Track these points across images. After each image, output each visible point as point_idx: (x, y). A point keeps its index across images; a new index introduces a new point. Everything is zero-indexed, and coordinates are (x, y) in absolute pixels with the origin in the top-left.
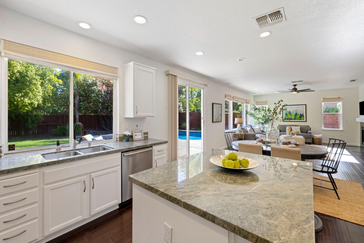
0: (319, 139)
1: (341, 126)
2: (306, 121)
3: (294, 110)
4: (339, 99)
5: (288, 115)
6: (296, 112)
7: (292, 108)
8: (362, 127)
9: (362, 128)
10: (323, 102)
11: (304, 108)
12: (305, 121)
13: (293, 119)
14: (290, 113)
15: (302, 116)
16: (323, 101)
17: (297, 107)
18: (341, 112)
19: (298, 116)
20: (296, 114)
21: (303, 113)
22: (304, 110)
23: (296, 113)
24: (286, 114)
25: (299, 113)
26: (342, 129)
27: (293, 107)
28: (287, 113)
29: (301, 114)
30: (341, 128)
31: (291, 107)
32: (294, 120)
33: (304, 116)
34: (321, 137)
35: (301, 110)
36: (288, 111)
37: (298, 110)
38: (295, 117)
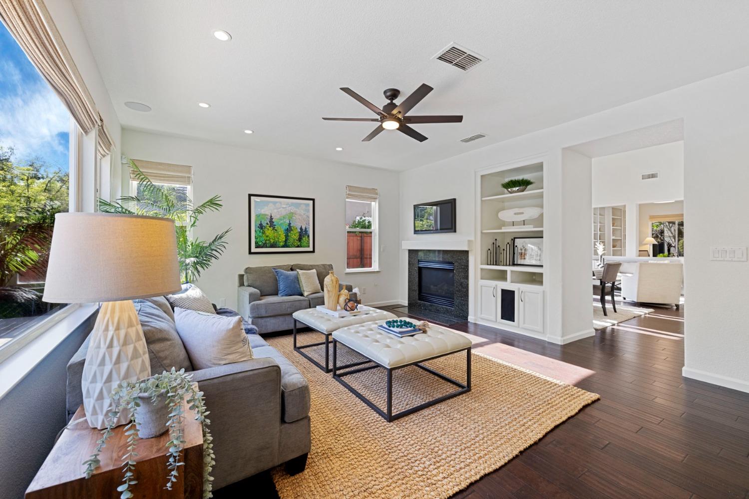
1: (374, 262)
2: (313, 252)
3: (284, 212)
4: (371, 193)
5: (266, 230)
6: (288, 222)
9: (418, 263)
11: (308, 211)
13: (282, 244)
14: (272, 223)
15: (303, 233)
16: (349, 195)
17: (293, 204)
18: (375, 228)
19: (294, 236)
20: (289, 230)
21: (307, 227)
22: (308, 217)
24: (261, 226)
25: (297, 224)
26: (378, 267)
27: (281, 203)
28: (264, 224)
29: (301, 229)
30: (375, 266)
31: (275, 203)
32: (283, 247)
33: (309, 236)
35: (302, 214)
36: (267, 216)
37: (294, 215)
38: (286, 238)
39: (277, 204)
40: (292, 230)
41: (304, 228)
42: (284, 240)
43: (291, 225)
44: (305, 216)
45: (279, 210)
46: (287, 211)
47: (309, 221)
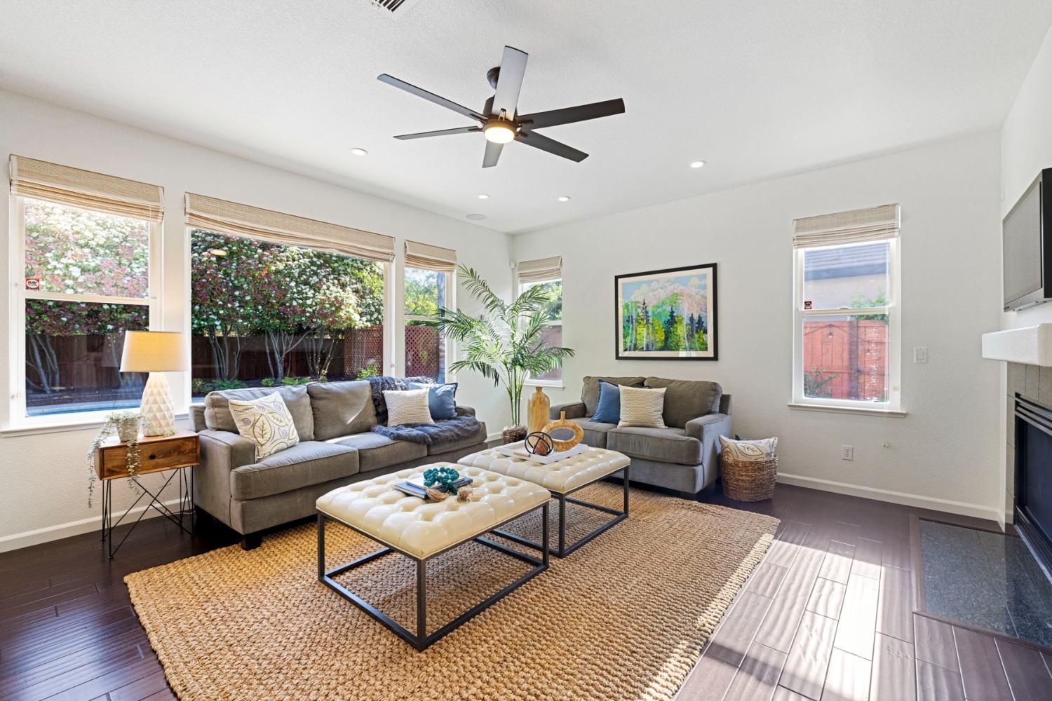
0: (754, 471)
1: (895, 389)
2: (715, 358)
3: (662, 294)
5: (637, 327)
6: (669, 309)
7: (654, 285)
8: (1017, 395)
9: (1017, 404)
10: (799, 245)
11: (705, 287)
12: (712, 355)
13: (660, 345)
14: (644, 312)
15: (695, 326)
16: (799, 238)
17: (676, 279)
18: (895, 302)
19: (680, 332)
20: (672, 321)
21: (703, 315)
22: (705, 298)
23: (672, 312)
24: (631, 320)
25: (685, 313)
26: (899, 403)
27: (657, 281)
28: (635, 317)
29: (692, 319)
30: (895, 400)
31: (648, 283)
32: (662, 349)
33: (706, 332)
34: (769, 455)
35: (693, 294)
36: (638, 305)
37: (679, 297)
38: (666, 335)
39: (653, 284)
40: (676, 322)
41: (696, 317)
42: (663, 338)
43: (674, 314)
44: (698, 297)
45: (656, 292)
46: (668, 292)
47: (706, 304)
